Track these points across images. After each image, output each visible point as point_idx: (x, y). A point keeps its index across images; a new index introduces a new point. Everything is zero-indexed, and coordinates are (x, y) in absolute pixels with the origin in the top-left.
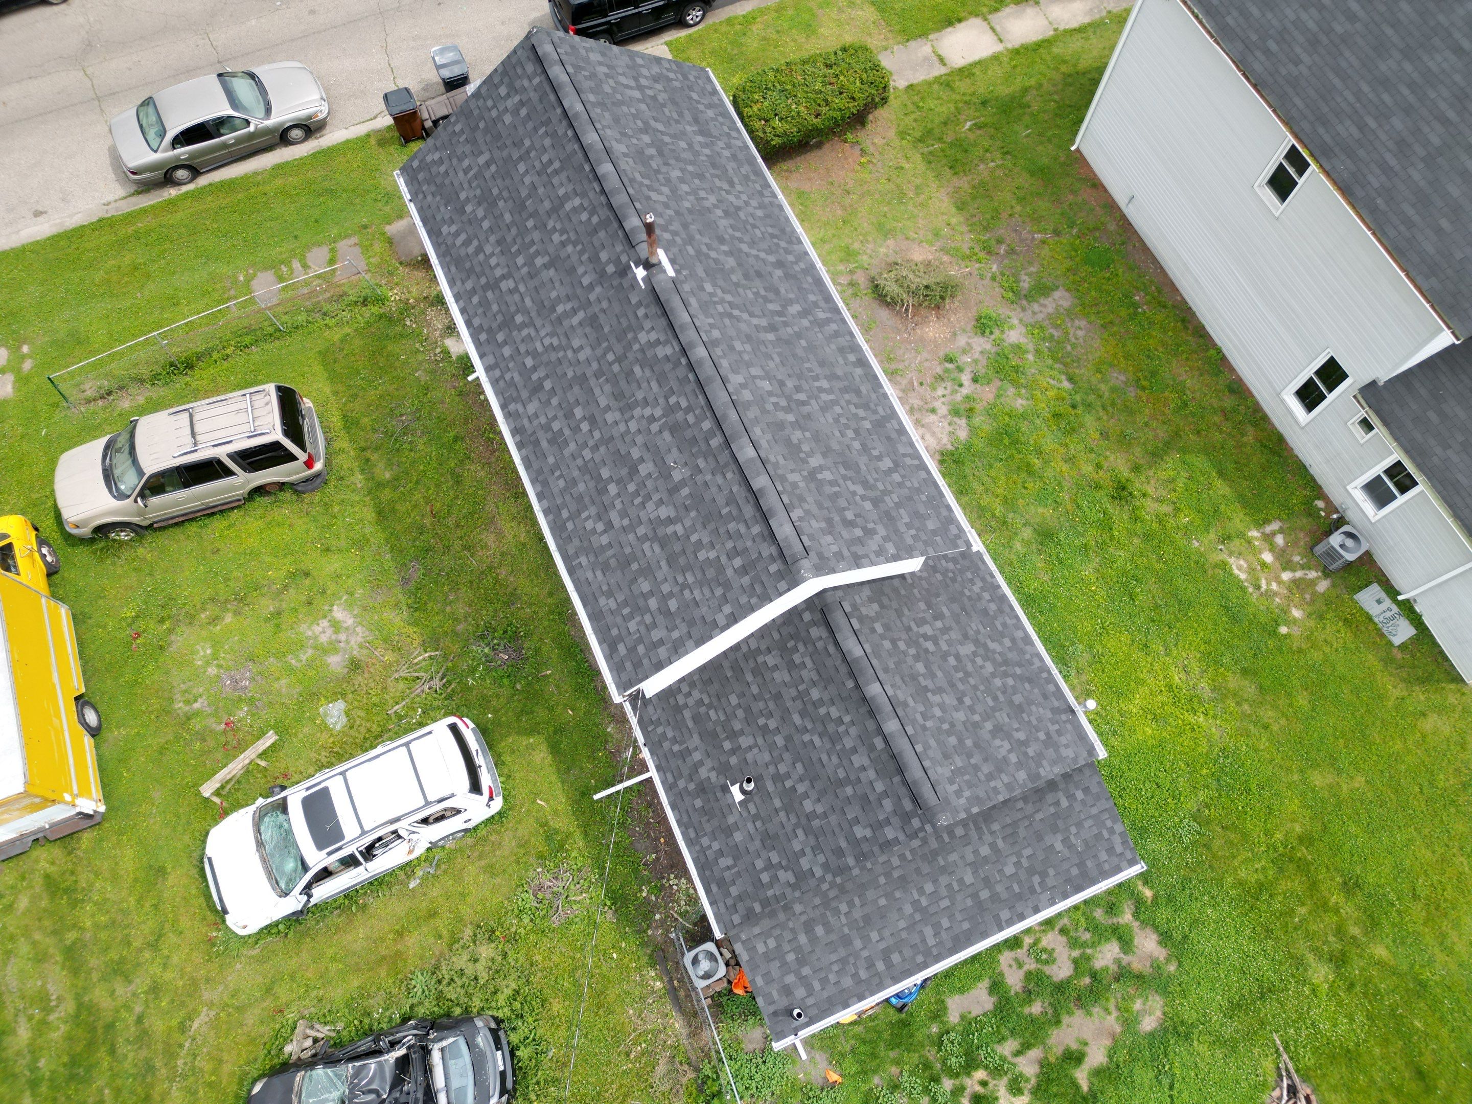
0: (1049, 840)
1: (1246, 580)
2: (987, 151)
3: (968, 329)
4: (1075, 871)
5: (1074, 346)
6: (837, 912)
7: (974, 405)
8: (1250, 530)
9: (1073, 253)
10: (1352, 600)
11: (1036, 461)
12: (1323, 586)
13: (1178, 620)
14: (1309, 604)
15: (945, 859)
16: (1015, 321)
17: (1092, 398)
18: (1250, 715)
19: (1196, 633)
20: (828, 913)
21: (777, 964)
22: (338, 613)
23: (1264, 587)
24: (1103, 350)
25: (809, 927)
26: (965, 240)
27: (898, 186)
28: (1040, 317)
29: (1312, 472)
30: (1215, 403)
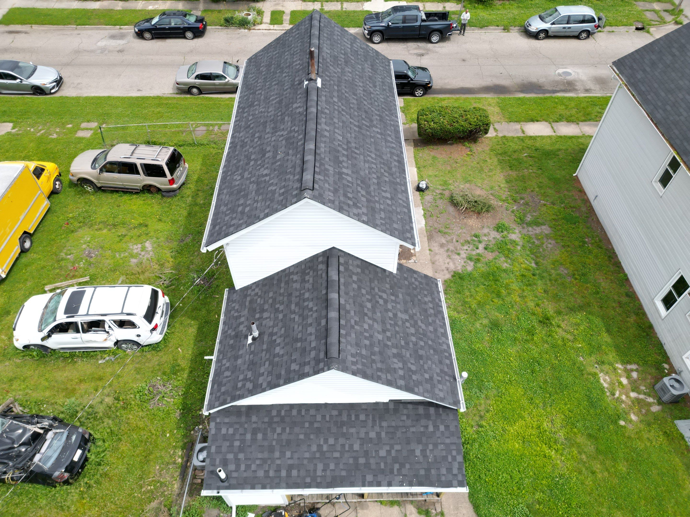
0: (413, 446)
1: (607, 388)
2: (531, 165)
3: (491, 227)
4: (422, 472)
5: (544, 250)
6: (274, 430)
7: (481, 258)
8: (617, 363)
9: (558, 214)
10: (673, 423)
11: (503, 291)
12: (655, 408)
13: (556, 393)
14: (643, 415)
15: (347, 429)
16: (517, 231)
17: (545, 275)
18: (585, 463)
19: (566, 404)
20: (269, 429)
21: (228, 444)
22: (148, 245)
23: (617, 395)
24: (559, 256)
25: (255, 432)
26: (505, 194)
27: (481, 167)
28: (531, 233)
29: (665, 348)
30: (616, 298)
